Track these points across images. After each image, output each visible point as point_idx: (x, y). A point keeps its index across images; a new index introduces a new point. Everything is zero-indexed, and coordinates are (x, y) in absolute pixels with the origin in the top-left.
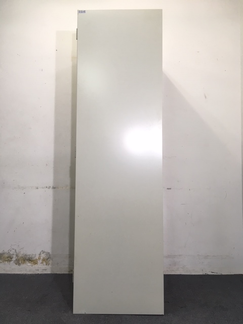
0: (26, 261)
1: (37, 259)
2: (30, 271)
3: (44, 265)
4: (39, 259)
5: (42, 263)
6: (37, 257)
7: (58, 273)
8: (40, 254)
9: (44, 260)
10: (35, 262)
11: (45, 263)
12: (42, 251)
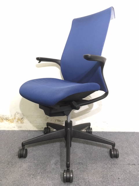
0: (4, 120)
1: (13, 119)
2: (8, 128)
3: (19, 123)
4: (15, 118)
5: (17, 122)
6: (13, 117)
7: (31, 129)
8: (15, 115)
9: (19, 119)
10: (12, 121)
11: (19, 122)
12: (17, 112)
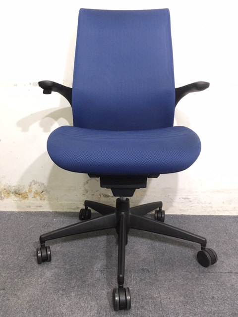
0: (11, 194)
6: (27, 189)
7: (58, 211)
10: (24, 196)
12: (34, 181)
